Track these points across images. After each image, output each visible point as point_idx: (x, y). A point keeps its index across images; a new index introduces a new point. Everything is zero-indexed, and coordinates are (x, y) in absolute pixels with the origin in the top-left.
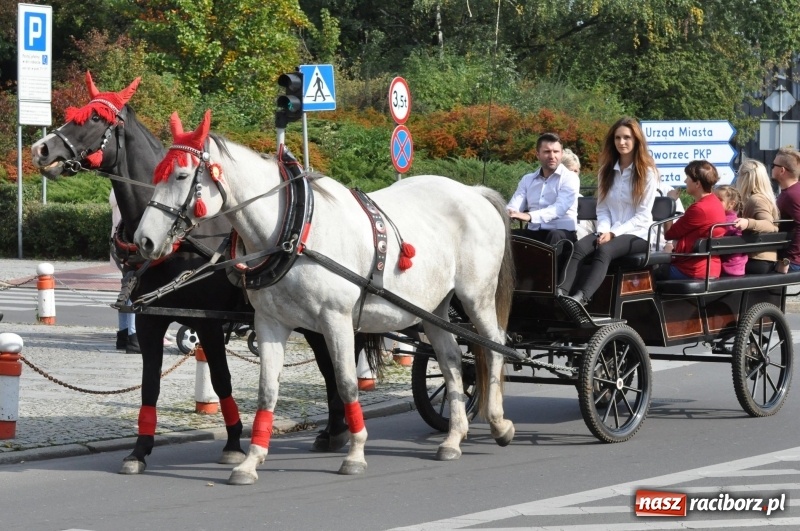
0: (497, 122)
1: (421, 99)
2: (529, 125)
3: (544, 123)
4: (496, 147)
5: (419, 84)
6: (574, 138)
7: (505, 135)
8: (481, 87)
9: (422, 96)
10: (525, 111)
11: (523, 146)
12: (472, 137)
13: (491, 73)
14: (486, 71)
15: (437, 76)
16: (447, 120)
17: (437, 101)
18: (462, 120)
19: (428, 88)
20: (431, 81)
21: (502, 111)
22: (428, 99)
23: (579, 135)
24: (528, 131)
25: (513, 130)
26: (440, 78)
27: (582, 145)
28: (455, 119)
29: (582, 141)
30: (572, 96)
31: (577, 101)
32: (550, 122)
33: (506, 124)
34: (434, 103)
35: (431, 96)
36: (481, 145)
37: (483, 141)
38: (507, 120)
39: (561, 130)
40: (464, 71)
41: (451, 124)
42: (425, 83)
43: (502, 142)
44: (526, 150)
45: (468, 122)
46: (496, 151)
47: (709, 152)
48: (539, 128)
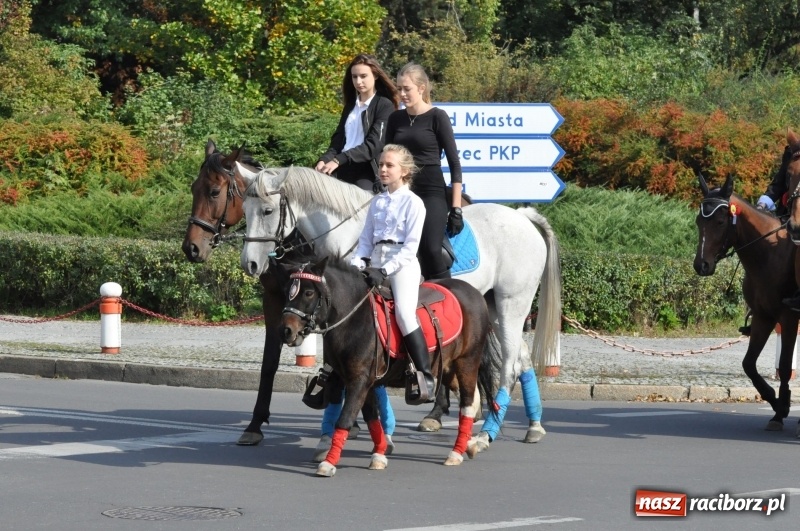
0: (607, 121)
2: (645, 125)
3: (666, 123)
4: (597, 154)
6: (700, 144)
7: (608, 138)
15: (602, 61)
20: (592, 69)
23: (706, 139)
25: (623, 131)
26: (605, 66)
27: (711, 153)
29: (709, 148)
32: (673, 122)
33: (616, 124)
38: (619, 119)
39: (683, 132)
42: (584, 72)
43: (605, 148)
47: (516, 150)
48: (657, 130)
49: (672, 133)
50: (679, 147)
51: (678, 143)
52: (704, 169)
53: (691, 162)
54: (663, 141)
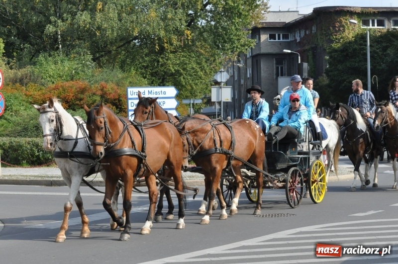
0: (78, 89)
1: (45, 79)
2: (94, 91)
3: (102, 90)
4: (78, 102)
5: (43, 71)
6: (117, 97)
7: (82, 96)
8: (75, 72)
9: (45, 77)
10: (92, 84)
11: (91, 102)
12: (65, 98)
13: (80, 65)
14: (78, 64)
15: (53, 67)
16: (54, 89)
17: (53, 80)
18: (61, 89)
19: (48, 73)
20: (50, 70)
21: (81, 84)
22: (48, 79)
23: (119, 95)
24: (94, 94)
25: (86, 93)
26: (54, 68)
27: (121, 100)
28: (58, 89)
29: (121, 99)
30: (120, 76)
31: (123, 78)
32: (105, 89)
33: (83, 91)
34: (51, 81)
35: (50, 77)
36: (70, 101)
37: (71, 99)
38: (83, 89)
39: (110, 93)
40: (67, 64)
41: (55, 91)
42: (47, 71)
43: (81, 100)
44: (93, 104)
45: (64, 90)
46: (78, 104)
47: (164, 103)
48: (99, 93)
49: (106, 93)
50: (109, 99)
51: (109, 97)
52: (119, 107)
53: (114, 104)
54: (102, 96)
